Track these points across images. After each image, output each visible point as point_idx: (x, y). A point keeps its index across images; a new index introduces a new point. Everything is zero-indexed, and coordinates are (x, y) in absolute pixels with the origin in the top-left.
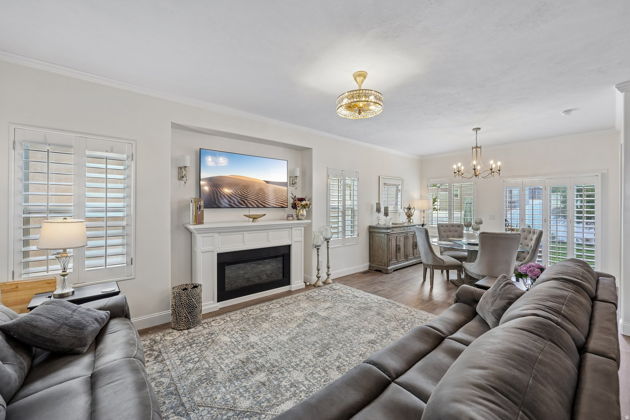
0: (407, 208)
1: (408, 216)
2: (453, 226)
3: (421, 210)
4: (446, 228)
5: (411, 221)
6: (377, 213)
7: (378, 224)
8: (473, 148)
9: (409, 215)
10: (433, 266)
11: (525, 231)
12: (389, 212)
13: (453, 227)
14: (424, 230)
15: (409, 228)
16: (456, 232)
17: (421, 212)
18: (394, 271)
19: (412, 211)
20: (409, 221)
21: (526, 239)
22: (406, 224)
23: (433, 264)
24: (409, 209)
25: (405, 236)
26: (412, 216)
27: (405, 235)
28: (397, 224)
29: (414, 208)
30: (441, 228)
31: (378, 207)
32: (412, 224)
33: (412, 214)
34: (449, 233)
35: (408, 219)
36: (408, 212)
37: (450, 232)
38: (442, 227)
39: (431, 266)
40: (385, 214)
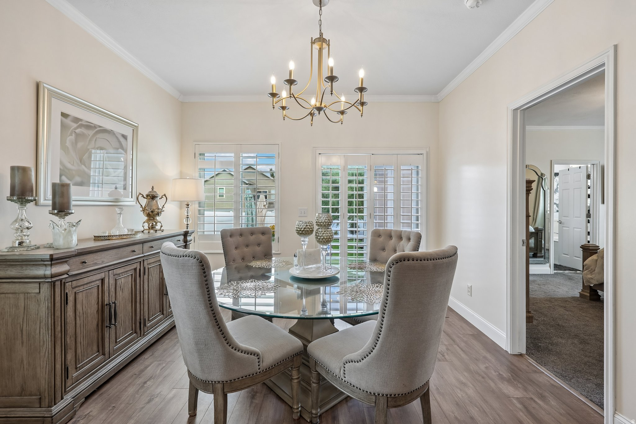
0: (147, 196)
1: (148, 215)
2: (252, 234)
3: (181, 202)
4: (240, 239)
5: (158, 227)
6: (16, 206)
7: (20, 244)
8: (313, 42)
9: (152, 212)
10: (224, 383)
11: (380, 236)
12: (73, 203)
13: (254, 236)
14: (193, 261)
15: (147, 245)
16: (259, 245)
17: (181, 208)
18: (87, 398)
19: (160, 203)
20: (153, 227)
21: (383, 249)
22: (139, 237)
23: (225, 379)
24: (152, 197)
25: (135, 269)
26: (158, 214)
27: (137, 266)
28: (108, 238)
29: (165, 195)
30: (229, 238)
31: (17, 180)
32: (159, 234)
33: (159, 209)
34: (246, 250)
35: (148, 221)
36: (148, 204)
37: (247, 246)
38: (231, 236)
39: (219, 386)
40: (54, 209)
